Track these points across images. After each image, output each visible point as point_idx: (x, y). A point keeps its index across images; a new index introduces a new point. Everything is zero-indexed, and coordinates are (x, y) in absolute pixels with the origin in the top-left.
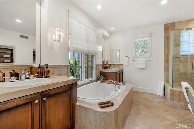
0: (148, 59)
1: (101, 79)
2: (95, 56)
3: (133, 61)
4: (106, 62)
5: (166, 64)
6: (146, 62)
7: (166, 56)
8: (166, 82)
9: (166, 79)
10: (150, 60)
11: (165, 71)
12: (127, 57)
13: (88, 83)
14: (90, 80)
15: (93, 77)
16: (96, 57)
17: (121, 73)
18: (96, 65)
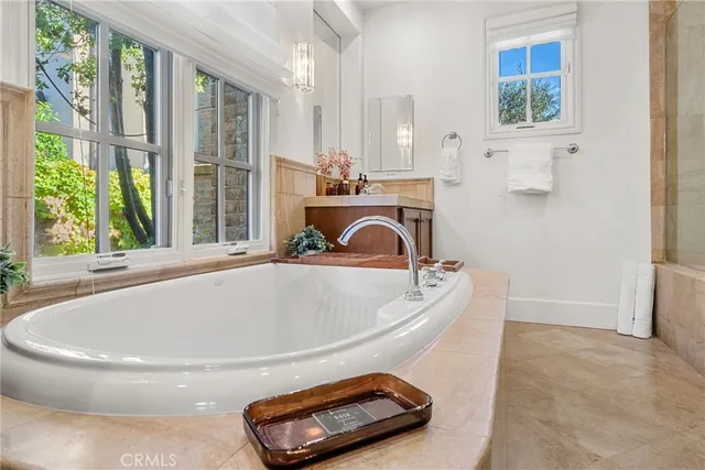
0: (567, 142)
1: (310, 247)
2: (274, 101)
3: (489, 155)
4: (341, 167)
5: (661, 165)
6: (554, 158)
7: (662, 121)
8: (661, 263)
9: (661, 246)
10: (573, 150)
11: (654, 203)
12: (454, 136)
13: (218, 266)
14: (234, 249)
15: (257, 236)
16: (275, 114)
17: (423, 223)
18: (279, 160)
